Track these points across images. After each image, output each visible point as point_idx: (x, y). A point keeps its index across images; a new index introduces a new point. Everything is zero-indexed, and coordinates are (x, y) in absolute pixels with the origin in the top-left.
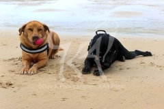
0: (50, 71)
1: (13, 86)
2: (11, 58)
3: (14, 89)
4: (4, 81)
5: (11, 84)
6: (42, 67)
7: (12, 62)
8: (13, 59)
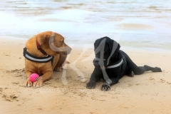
0: (56, 84)
1: (17, 99)
2: (14, 69)
3: (18, 103)
4: (8, 93)
5: (15, 97)
6: (48, 80)
7: (15, 73)
8: (16, 70)
